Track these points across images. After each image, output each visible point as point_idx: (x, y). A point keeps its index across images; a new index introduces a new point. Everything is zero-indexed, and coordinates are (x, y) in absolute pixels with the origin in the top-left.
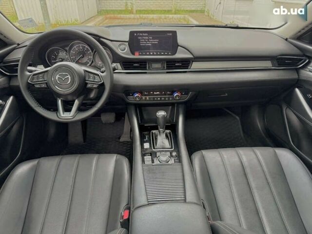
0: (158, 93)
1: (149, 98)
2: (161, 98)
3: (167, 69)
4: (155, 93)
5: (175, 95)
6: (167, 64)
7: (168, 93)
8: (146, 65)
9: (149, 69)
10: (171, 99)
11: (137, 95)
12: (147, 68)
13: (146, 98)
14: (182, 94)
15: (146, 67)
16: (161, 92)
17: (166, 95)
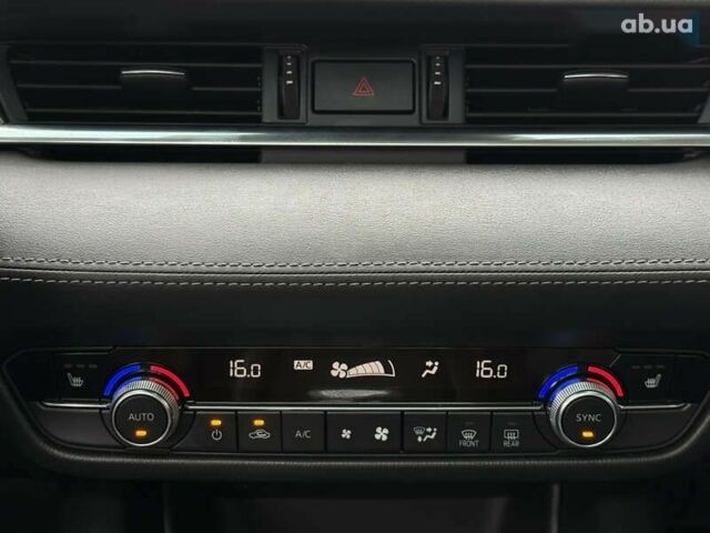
0: (374, 368)
1: (275, 422)
2: (400, 425)
3: (472, 125)
4: (339, 370)
5: (565, 398)
6: (471, 79)
7: (482, 369)
8: (255, 78)
9: (288, 119)
10: (511, 437)
11: (141, 387)
12: (269, 112)
13: (238, 424)
14: (632, 391)
15: (255, 101)
16: (407, 366)
17: (449, 396)
